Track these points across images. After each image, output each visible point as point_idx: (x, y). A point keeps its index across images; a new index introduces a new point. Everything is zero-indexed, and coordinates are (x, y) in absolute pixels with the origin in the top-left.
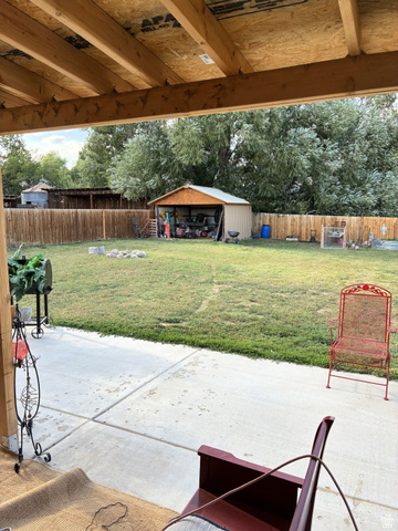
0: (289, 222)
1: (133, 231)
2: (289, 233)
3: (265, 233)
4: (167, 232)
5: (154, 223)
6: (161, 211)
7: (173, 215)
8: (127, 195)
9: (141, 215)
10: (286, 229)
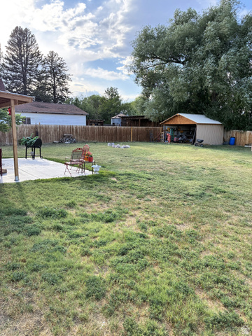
0: (248, 136)
1: (149, 138)
2: (247, 143)
3: (232, 142)
4: (169, 139)
5: (163, 134)
6: (167, 128)
7: (173, 130)
8: (152, 119)
9: (155, 130)
10: (245, 140)
